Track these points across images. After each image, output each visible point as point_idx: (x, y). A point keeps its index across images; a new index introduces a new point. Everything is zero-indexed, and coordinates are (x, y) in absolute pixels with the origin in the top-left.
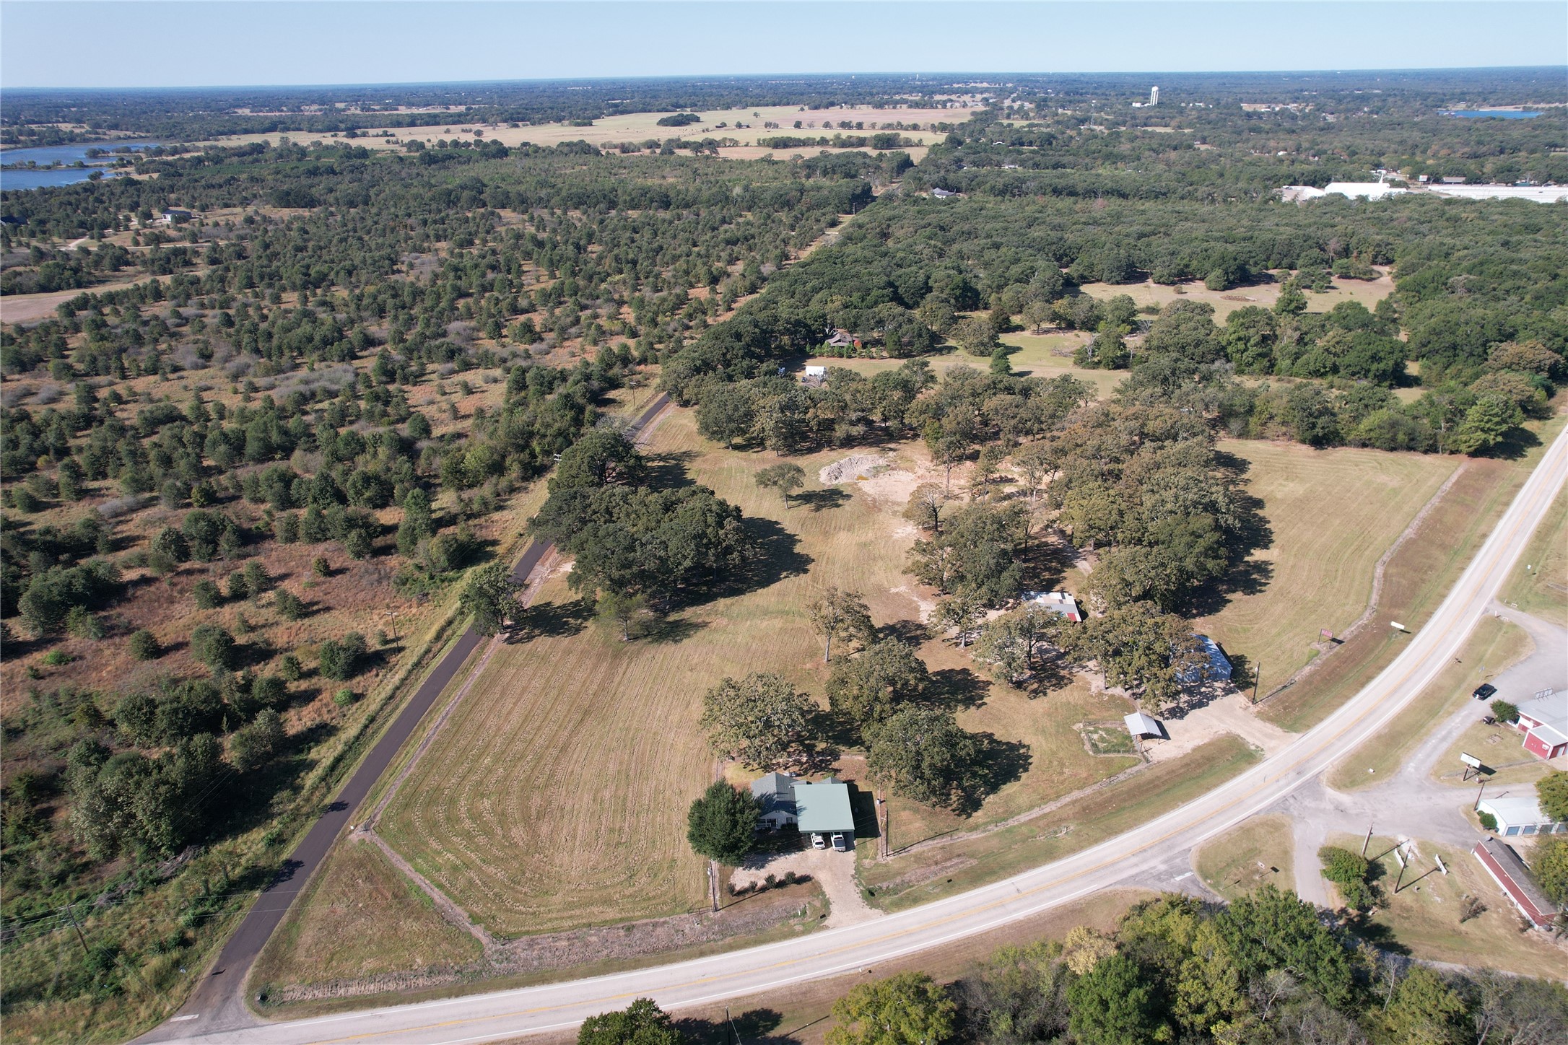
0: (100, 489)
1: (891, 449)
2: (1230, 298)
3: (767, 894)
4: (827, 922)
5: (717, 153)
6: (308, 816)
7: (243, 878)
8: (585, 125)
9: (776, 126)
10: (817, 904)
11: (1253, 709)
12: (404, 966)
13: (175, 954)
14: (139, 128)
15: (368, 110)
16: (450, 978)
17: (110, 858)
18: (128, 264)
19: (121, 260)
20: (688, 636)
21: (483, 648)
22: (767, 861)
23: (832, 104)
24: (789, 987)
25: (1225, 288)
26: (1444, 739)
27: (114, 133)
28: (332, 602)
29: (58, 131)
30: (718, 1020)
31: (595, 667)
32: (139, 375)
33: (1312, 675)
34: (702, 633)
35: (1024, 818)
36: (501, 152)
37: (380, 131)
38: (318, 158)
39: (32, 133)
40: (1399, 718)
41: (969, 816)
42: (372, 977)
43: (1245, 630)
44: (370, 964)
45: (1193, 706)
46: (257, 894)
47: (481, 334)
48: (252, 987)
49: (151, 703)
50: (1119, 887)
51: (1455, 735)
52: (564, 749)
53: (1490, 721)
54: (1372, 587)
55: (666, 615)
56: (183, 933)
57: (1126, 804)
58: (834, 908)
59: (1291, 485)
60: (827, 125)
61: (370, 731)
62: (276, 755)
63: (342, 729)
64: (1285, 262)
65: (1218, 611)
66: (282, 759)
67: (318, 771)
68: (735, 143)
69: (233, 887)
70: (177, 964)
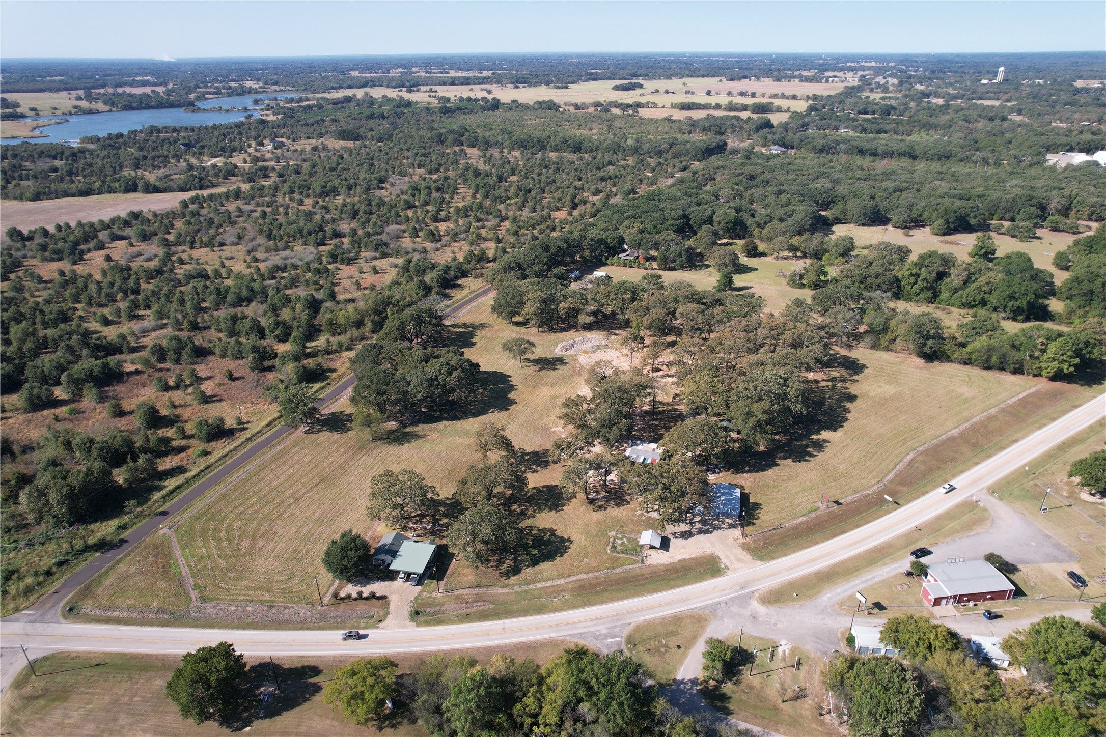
0: (143, 316)
1: (615, 334)
2: (946, 242)
3: (357, 602)
4: (380, 625)
5: (637, 112)
6: (145, 516)
7: (95, 545)
8: (563, 88)
9: (693, 93)
10: (382, 613)
11: (742, 540)
12: (146, 606)
13: (41, 579)
14: (289, 85)
15: (430, 73)
16: (166, 616)
17: (39, 524)
18: (234, 175)
19: (232, 172)
20: (410, 442)
21: (290, 434)
22: (368, 583)
23: (745, 77)
24: (335, 656)
25: (944, 234)
26: (866, 581)
27: (275, 87)
28: (225, 395)
29: (242, 87)
30: (286, 666)
31: (345, 453)
32: (201, 247)
33: (800, 524)
34: (419, 442)
35: (540, 585)
36: (496, 105)
37: (428, 88)
38: (380, 107)
39: (230, 88)
40: (843, 562)
41: (509, 578)
42: (128, 609)
43: (774, 486)
44: (130, 602)
45: (700, 532)
46: (98, 554)
47: (406, 235)
48: (68, 603)
49: (92, 441)
50: (568, 638)
51: (876, 580)
52: (297, 500)
53: (909, 574)
54: (895, 466)
55: (405, 427)
56: (51, 568)
57: (611, 588)
58: (389, 617)
59: (888, 387)
60: (729, 93)
61: (203, 474)
62: (148, 480)
63: (190, 471)
64: (1008, 215)
65: (764, 470)
66: (150, 483)
67: (164, 492)
68: (655, 106)
69: (88, 548)
70: (39, 584)
